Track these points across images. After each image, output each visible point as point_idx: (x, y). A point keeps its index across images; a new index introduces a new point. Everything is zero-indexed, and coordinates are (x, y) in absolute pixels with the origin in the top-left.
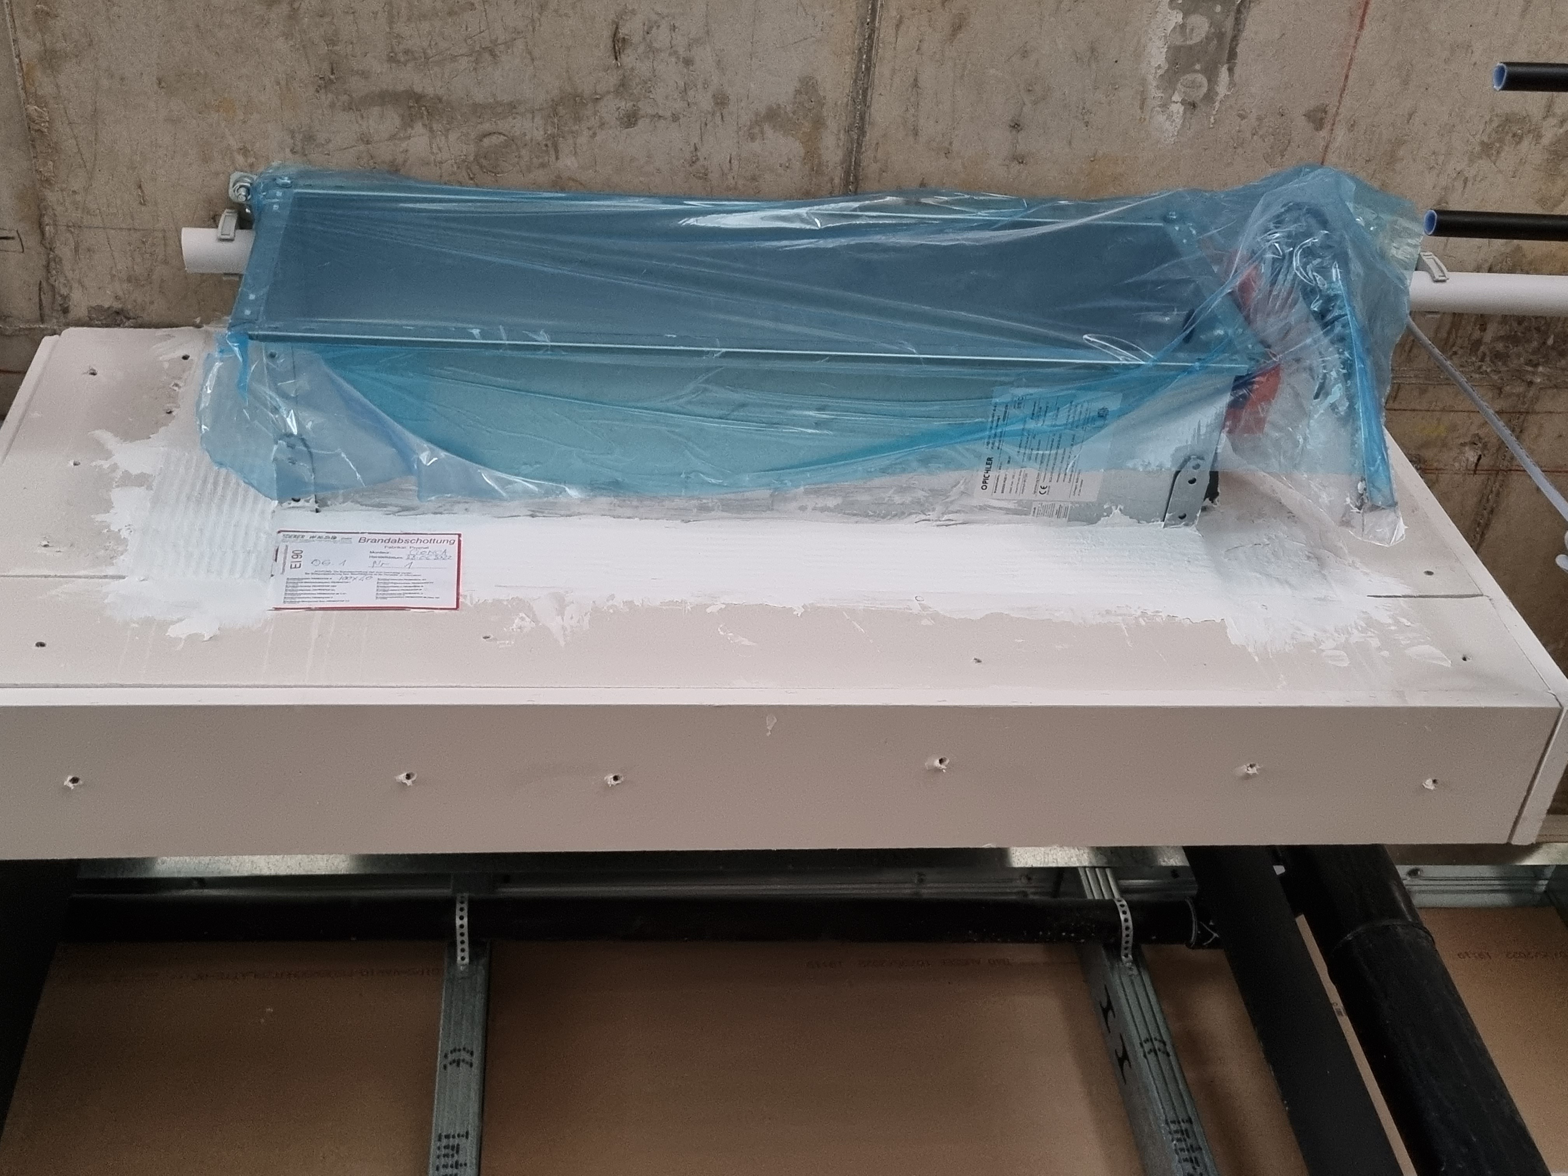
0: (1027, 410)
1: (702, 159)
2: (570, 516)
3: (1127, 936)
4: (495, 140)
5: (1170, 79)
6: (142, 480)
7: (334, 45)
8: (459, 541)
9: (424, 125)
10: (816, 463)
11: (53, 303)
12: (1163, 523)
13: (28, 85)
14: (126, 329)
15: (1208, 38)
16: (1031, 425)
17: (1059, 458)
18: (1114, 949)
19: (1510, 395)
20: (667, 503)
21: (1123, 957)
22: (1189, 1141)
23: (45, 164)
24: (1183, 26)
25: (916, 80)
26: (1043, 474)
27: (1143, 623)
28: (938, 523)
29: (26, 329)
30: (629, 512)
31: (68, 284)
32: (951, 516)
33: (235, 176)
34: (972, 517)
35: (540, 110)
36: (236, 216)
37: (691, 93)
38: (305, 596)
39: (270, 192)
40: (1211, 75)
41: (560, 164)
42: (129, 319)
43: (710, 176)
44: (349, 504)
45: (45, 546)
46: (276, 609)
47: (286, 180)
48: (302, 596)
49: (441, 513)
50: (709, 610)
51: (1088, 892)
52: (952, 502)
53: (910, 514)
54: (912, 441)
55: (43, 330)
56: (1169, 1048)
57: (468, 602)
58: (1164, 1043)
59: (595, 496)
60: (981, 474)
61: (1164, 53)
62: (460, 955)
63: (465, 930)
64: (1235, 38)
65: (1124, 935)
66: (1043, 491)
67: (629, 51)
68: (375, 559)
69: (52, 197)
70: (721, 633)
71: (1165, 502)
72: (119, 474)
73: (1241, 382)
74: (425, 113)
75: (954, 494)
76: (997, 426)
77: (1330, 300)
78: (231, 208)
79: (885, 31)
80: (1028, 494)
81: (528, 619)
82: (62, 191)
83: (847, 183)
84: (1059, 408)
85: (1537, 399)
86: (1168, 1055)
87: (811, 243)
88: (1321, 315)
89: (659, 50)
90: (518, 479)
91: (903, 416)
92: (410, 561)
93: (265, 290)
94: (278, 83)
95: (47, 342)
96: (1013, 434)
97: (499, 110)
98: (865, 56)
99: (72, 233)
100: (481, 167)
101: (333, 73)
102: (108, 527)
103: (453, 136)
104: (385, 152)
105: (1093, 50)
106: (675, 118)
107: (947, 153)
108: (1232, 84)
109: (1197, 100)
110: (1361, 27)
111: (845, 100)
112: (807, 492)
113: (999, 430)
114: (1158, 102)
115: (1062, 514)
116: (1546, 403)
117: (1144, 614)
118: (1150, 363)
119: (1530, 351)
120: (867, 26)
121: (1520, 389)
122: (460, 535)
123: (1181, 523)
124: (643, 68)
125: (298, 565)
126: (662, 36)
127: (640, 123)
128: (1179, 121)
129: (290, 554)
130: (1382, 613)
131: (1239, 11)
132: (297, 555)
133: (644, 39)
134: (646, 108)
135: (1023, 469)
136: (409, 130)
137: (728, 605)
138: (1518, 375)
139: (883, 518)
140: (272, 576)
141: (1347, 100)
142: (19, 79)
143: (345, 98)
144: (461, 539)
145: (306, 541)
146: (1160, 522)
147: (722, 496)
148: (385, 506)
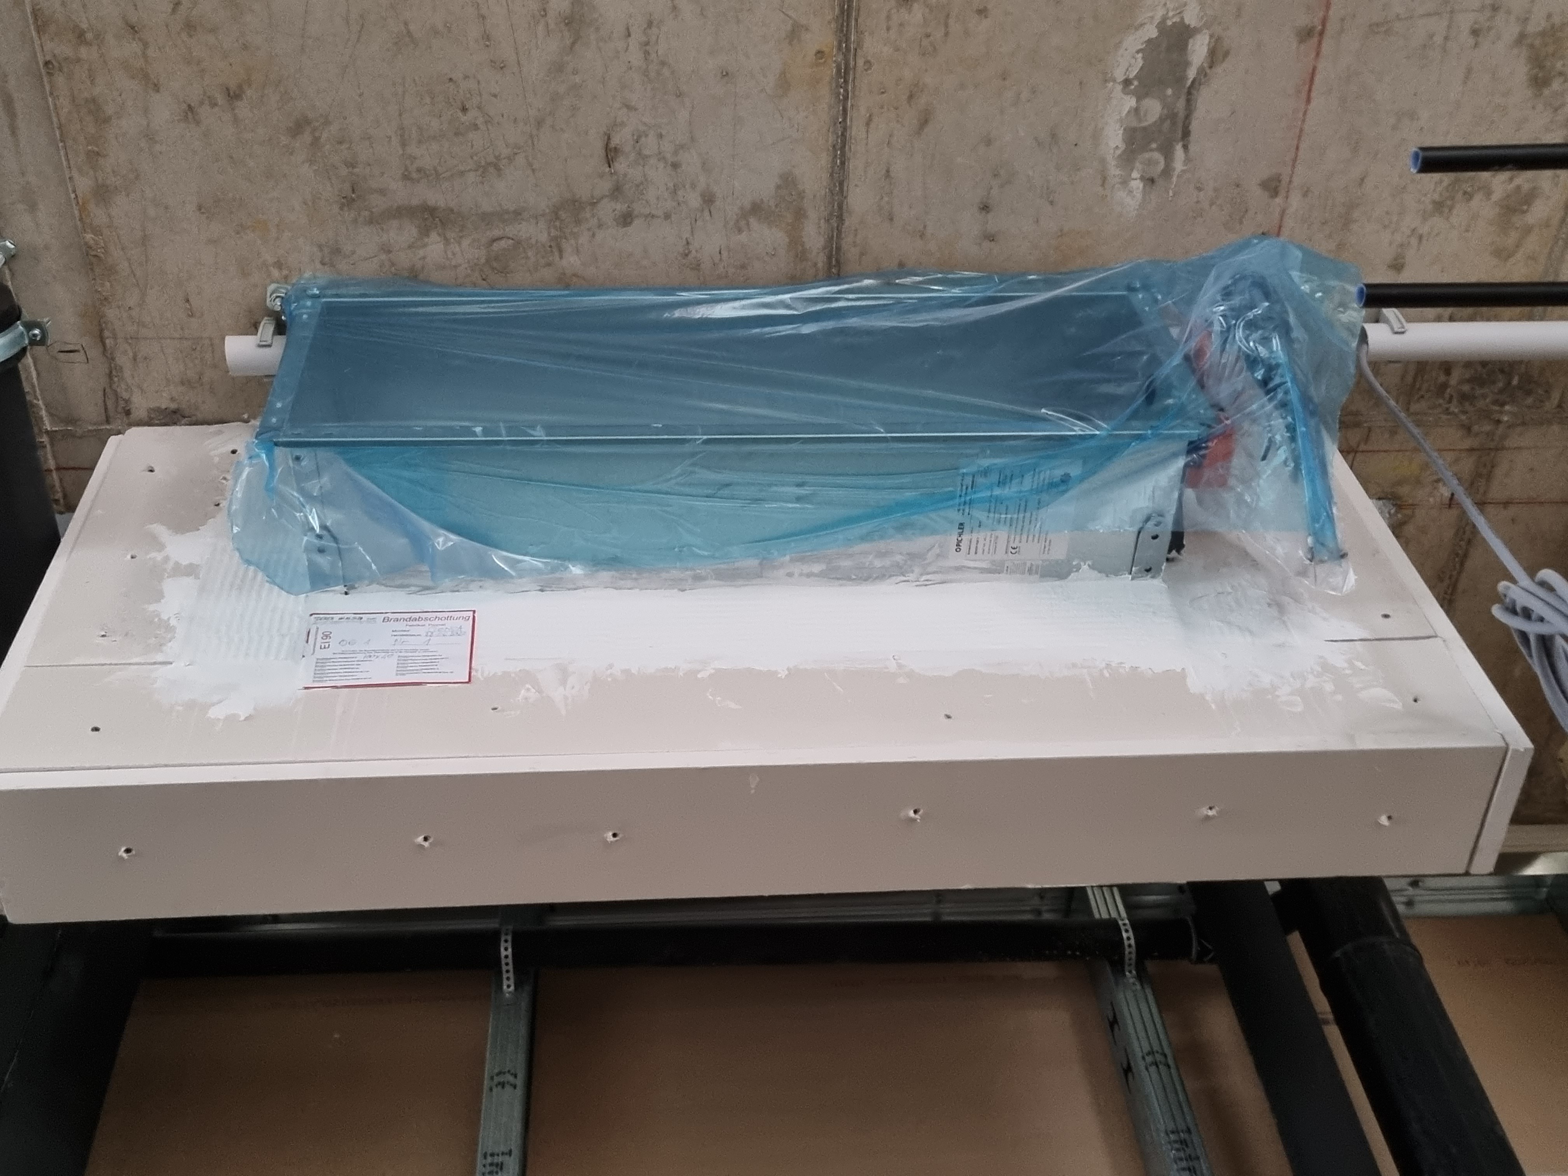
0: (994, 478)
1: (694, 252)
2: (575, 589)
3: (1130, 953)
4: (503, 244)
5: (1128, 157)
6: (191, 570)
7: (354, 167)
8: (474, 617)
9: (439, 235)
10: (801, 533)
11: (116, 407)
12: (1130, 576)
13: (84, 217)
14: (183, 427)
15: (1162, 120)
16: (997, 492)
17: (1027, 521)
18: (1118, 966)
19: (1477, 435)
20: (664, 575)
21: (1127, 973)
22: (1188, 1151)
23: (103, 285)
24: (1137, 110)
25: (888, 171)
26: (1013, 537)
27: (1107, 675)
28: (918, 583)
29: (95, 430)
30: (629, 583)
31: (128, 388)
32: (928, 577)
33: (273, 287)
34: (949, 577)
35: (543, 215)
36: (274, 322)
37: (680, 193)
38: (333, 675)
39: (302, 302)
40: (1167, 152)
41: (564, 262)
42: (184, 417)
43: (702, 266)
44: (375, 586)
45: (103, 636)
46: (306, 688)
47: (316, 291)
48: (330, 675)
49: (458, 591)
50: (699, 676)
51: (1095, 911)
52: (929, 564)
53: (890, 576)
54: (886, 511)
55: (109, 430)
56: (1171, 1062)
57: (479, 675)
58: (1165, 1056)
59: (598, 571)
60: (954, 539)
61: (1120, 135)
62: (505, 983)
63: (510, 960)
64: (1188, 117)
65: (1127, 952)
66: (1013, 551)
67: (621, 159)
68: (396, 638)
69: (111, 313)
70: (710, 697)
71: (1131, 558)
72: (170, 566)
73: (1194, 447)
74: (439, 223)
75: (930, 556)
76: (966, 494)
77: (1271, 369)
78: (269, 316)
79: (857, 130)
80: (1000, 555)
81: (533, 691)
82: (119, 307)
83: (830, 266)
84: (1023, 476)
85: (1504, 437)
86: (1169, 1067)
87: (793, 329)
88: (1264, 383)
89: (647, 157)
90: (527, 558)
91: (876, 488)
92: (428, 638)
93: (290, 399)
94: (305, 203)
95: (113, 441)
96: (982, 500)
97: (506, 217)
98: (839, 152)
99: (130, 344)
100: (493, 269)
101: (353, 191)
102: (158, 615)
103: (466, 243)
104: (404, 259)
105: (1054, 136)
106: (667, 216)
107: (922, 235)
108: (1187, 160)
109: (1155, 176)
110: (1308, 100)
111: (823, 192)
112: (792, 560)
113: (968, 498)
114: (1117, 180)
115: (1034, 571)
116: (1513, 441)
117: (1108, 666)
118: (1103, 433)
119: (1496, 391)
120: (839, 126)
121: (1487, 428)
122: (474, 612)
123: (1147, 575)
124: (635, 174)
125: (327, 646)
126: (650, 144)
127: (636, 222)
128: (1139, 196)
129: (320, 635)
130: (1337, 657)
131: (1189, 93)
132: (327, 636)
133: (634, 148)
134: (639, 208)
135: (993, 533)
136: (426, 240)
137: (718, 671)
138: (1485, 415)
139: (866, 580)
140: (304, 656)
141: (1299, 168)
142: (76, 212)
143: (367, 213)
144: (476, 615)
145: (336, 622)
146: (1127, 575)
147: (713, 567)
148: (408, 586)
